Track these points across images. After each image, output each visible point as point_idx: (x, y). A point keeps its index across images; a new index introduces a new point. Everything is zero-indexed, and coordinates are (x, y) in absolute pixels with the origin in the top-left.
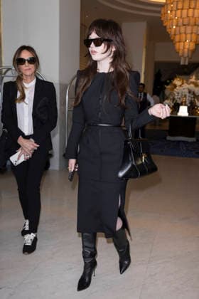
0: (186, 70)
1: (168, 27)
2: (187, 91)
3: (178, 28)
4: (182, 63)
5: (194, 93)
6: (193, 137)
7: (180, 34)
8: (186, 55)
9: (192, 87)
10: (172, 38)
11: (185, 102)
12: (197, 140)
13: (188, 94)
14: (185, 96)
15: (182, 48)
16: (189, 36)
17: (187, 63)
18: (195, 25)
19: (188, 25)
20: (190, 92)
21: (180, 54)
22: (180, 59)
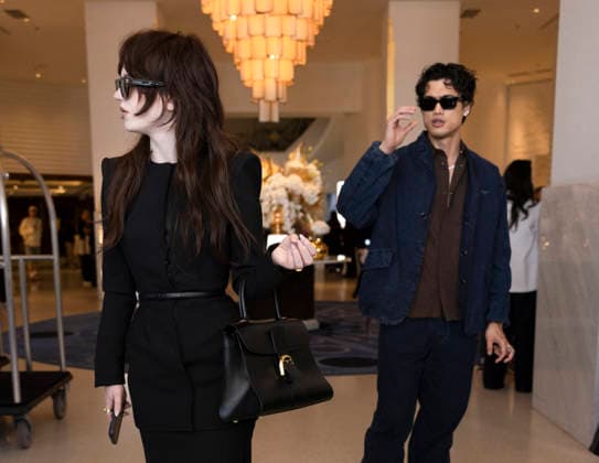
0: (274, 137)
1: (215, 18)
2: (282, 193)
3: (243, 21)
4: (263, 118)
5: (302, 200)
6: (310, 316)
7: (251, 36)
8: (271, 96)
9: (294, 181)
10: (229, 50)
11: (281, 225)
12: (323, 326)
13: (286, 203)
14: (280, 206)
15: (258, 76)
16: (274, 44)
17: (276, 119)
18: (289, 14)
19: (270, 12)
20: (291, 196)
21: (257, 93)
22: (258, 104)
